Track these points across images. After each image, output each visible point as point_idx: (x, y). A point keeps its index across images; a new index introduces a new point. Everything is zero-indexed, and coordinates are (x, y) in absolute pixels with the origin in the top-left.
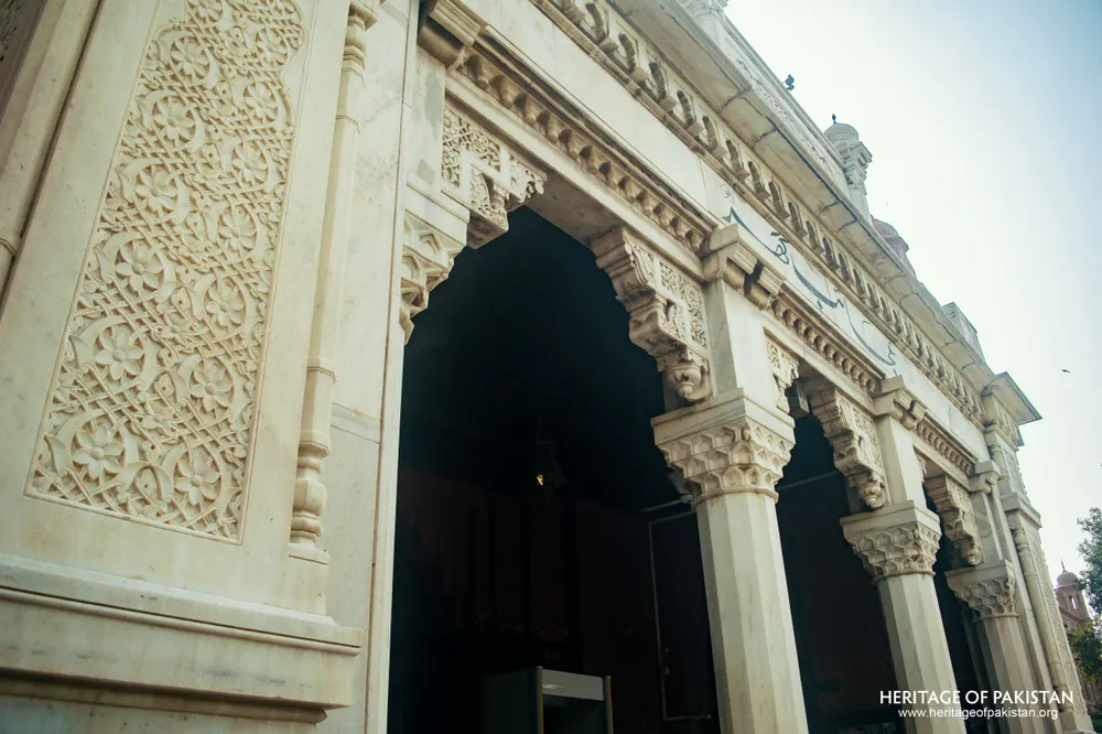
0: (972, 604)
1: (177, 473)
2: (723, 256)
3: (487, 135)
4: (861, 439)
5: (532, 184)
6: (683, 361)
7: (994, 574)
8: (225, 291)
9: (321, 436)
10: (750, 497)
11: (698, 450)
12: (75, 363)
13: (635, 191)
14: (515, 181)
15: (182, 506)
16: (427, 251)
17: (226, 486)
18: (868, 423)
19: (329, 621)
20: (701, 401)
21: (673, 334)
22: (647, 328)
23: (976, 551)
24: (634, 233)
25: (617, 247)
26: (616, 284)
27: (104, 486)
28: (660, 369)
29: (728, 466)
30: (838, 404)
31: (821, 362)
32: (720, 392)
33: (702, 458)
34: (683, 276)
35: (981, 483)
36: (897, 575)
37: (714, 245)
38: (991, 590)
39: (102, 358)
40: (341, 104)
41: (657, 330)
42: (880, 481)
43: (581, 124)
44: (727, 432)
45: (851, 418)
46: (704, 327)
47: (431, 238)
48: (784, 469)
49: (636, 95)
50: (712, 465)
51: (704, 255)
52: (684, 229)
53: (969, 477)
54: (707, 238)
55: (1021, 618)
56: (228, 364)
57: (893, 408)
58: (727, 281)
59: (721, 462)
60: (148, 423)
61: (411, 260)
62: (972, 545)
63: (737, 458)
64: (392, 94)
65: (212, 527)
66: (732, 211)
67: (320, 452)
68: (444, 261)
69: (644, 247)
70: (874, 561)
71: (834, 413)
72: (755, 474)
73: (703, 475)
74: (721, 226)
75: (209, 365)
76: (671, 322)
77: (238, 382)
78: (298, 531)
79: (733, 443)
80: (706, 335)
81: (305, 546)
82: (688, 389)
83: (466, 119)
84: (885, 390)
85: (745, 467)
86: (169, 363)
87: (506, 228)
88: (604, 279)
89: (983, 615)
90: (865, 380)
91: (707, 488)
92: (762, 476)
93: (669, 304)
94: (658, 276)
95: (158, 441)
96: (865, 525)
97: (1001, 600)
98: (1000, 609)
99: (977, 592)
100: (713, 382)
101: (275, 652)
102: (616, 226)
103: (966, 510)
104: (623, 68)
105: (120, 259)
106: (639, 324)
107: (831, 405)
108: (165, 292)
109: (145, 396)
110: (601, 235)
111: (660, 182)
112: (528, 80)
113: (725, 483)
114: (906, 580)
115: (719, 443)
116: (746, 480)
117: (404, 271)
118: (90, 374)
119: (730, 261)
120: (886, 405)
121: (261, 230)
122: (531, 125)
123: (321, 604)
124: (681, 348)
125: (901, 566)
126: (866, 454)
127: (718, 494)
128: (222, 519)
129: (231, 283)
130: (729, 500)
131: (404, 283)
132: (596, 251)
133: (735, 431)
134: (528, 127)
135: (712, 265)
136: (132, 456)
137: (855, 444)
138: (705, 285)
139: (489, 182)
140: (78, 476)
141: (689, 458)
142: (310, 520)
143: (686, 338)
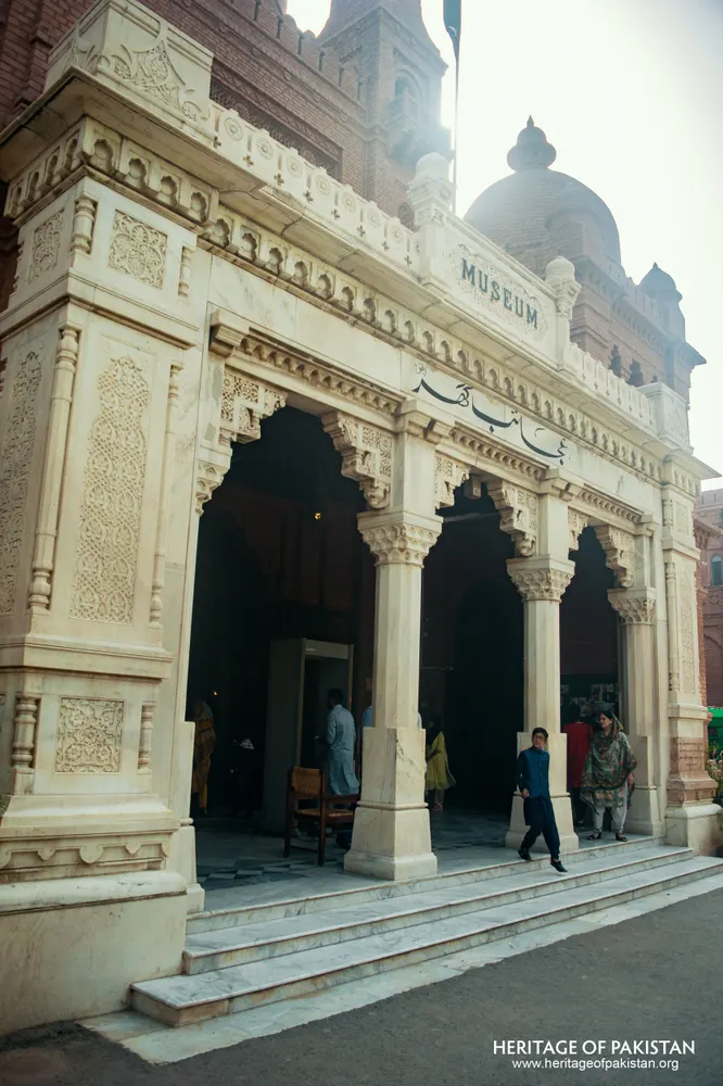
0: (621, 614)
1: (111, 604)
2: (408, 418)
3: (251, 382)
4: (520, 512)
5: (278, 402)
6: (372, 487)
7: (638, 595)
8: (124, 532)
9: (160, 581)
10: (402, 566)
11: (378, 537)
12: (78, 572)
13: (347, 388)
14: (266, 404)
15: (113, 614)
16: (210, 477)
17: (127, 607)
18: (531, 499)
19: (162, 650)
20: (383, 508)
21: (365, 473)
22: (349, 470)
23: (629, 578)
24: (346, 414)
25: (333, 423)
26: (335, 442)
27: (90, 611)
28: (361, 489)
29: (392, 548)
30: (503, 491)
31: (492, 465)
32: (395, 505)
33: (380, 541)
34: (380, 432)
35: (643, 530)
36: (534, 600)
37: (403, 411)
38: (634, 605)
39: (86, 568)
40: (167, 427)
41: (355, 472)
42: (531, 538)
43: (310, 360)
44: (394, 530)
45: (513, 498)
46: (392, 462)
47: (212, 470)
48: (430, 549)
49: (354, 324)
50: (385, 547)
51: (397, 416)
52: (383, 403)
53: (636, 525)
54: (399, 405)
55: (653, 626)
56: (126, 560)
57: (551, 490)
58: (409, 433)
59: (390, 545)
60: (101, 588)
61: (202, 483)
62: (625, 574)
63: (397, 544)
64: (193, 397)
65: (123, 620)
66: (423, 383)
67: (159, 588)
68: (218, 479)
69: (352, 420)
70: (522, 589)
71: (501, 497)
72: (408, 553)
73: (380, 551)
74: (409, 398)
75: (120, 562)
76: (365, 466)
77: (129, 566)
78: (152, 618)
79: (396, 537)
80: (392, 469)
81: (155, 624)
82: (374, 503)
83: (239, 376)
84: (547, 477)
85: (402, 550)
86: (106, 564)
87: (259, 437)
88: (328, 439)
89: (627, 622)
90: (532, 470)
91: (381, 558)
92: (412, 555)
93: (367, 453)
94: (360, 438)
95: (104, 593)
96: (519, 566)
97: (640, 613)
98: (639, 619)
99: (626, 606)
100: (391, 498)
101: (145, 662)
102: (334, 411)
103: (626, 549)
104: (345, 311)
105: (88, 530)
106: (347, 466)
107: (498, 491)
108: (103, 538)
109: (100, 579)
110: (326, 414)
111: (364, 381)
112: (276, 345)
113: (390, 558)
114: (539, 603)
115: (389, 534)
116: (402, 557)
117: (198, 488)
118: (83, 575)
119: (410, 423)
120: (546, 487)
121: (135, 501)
122: (280, 366)
123: (160, 643)
124: (372, 480)
125: (537, 595)
126: (522, 522)
127: (386, 563)
128: (127, 617)
129: (125, 528)
130: (392, 567)
131: (198, 494)
132: (324, 421)
133: (397, 529)
134: (277, 369)
135: (401, 423)
136: (97, 600)
137: (514, 516)
138: (396, 435)
139: (250, 411)
140: (82, 609)
141: (373, 541)
142: (157, 614)
143: (376, 474)
